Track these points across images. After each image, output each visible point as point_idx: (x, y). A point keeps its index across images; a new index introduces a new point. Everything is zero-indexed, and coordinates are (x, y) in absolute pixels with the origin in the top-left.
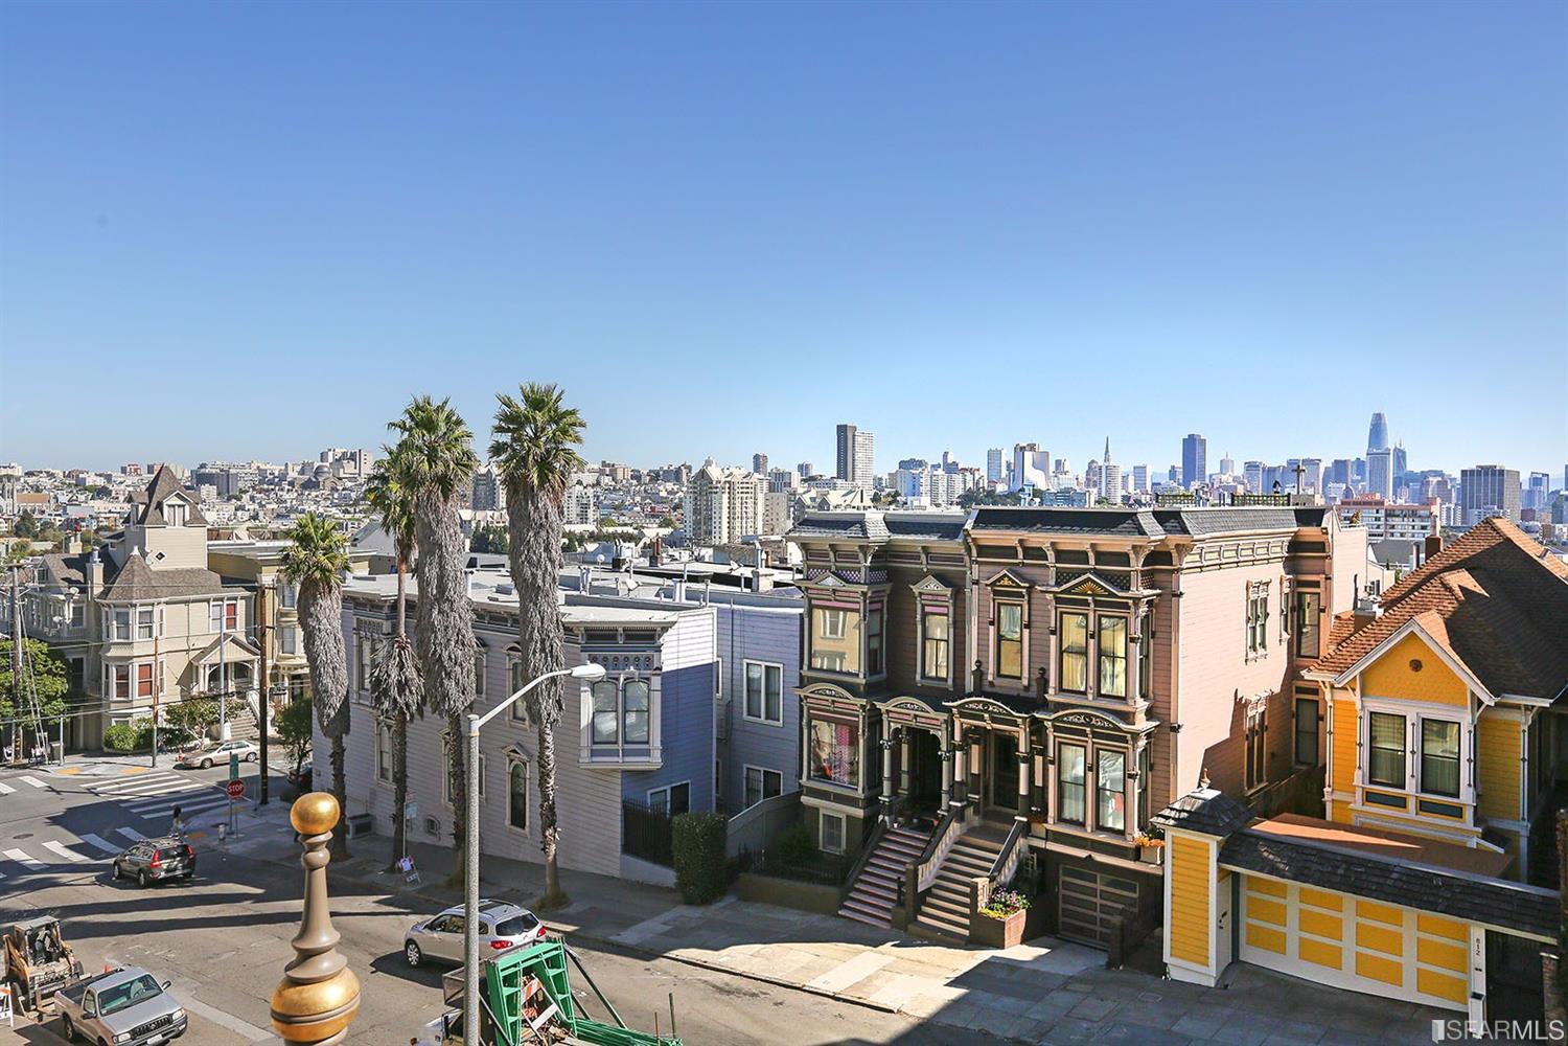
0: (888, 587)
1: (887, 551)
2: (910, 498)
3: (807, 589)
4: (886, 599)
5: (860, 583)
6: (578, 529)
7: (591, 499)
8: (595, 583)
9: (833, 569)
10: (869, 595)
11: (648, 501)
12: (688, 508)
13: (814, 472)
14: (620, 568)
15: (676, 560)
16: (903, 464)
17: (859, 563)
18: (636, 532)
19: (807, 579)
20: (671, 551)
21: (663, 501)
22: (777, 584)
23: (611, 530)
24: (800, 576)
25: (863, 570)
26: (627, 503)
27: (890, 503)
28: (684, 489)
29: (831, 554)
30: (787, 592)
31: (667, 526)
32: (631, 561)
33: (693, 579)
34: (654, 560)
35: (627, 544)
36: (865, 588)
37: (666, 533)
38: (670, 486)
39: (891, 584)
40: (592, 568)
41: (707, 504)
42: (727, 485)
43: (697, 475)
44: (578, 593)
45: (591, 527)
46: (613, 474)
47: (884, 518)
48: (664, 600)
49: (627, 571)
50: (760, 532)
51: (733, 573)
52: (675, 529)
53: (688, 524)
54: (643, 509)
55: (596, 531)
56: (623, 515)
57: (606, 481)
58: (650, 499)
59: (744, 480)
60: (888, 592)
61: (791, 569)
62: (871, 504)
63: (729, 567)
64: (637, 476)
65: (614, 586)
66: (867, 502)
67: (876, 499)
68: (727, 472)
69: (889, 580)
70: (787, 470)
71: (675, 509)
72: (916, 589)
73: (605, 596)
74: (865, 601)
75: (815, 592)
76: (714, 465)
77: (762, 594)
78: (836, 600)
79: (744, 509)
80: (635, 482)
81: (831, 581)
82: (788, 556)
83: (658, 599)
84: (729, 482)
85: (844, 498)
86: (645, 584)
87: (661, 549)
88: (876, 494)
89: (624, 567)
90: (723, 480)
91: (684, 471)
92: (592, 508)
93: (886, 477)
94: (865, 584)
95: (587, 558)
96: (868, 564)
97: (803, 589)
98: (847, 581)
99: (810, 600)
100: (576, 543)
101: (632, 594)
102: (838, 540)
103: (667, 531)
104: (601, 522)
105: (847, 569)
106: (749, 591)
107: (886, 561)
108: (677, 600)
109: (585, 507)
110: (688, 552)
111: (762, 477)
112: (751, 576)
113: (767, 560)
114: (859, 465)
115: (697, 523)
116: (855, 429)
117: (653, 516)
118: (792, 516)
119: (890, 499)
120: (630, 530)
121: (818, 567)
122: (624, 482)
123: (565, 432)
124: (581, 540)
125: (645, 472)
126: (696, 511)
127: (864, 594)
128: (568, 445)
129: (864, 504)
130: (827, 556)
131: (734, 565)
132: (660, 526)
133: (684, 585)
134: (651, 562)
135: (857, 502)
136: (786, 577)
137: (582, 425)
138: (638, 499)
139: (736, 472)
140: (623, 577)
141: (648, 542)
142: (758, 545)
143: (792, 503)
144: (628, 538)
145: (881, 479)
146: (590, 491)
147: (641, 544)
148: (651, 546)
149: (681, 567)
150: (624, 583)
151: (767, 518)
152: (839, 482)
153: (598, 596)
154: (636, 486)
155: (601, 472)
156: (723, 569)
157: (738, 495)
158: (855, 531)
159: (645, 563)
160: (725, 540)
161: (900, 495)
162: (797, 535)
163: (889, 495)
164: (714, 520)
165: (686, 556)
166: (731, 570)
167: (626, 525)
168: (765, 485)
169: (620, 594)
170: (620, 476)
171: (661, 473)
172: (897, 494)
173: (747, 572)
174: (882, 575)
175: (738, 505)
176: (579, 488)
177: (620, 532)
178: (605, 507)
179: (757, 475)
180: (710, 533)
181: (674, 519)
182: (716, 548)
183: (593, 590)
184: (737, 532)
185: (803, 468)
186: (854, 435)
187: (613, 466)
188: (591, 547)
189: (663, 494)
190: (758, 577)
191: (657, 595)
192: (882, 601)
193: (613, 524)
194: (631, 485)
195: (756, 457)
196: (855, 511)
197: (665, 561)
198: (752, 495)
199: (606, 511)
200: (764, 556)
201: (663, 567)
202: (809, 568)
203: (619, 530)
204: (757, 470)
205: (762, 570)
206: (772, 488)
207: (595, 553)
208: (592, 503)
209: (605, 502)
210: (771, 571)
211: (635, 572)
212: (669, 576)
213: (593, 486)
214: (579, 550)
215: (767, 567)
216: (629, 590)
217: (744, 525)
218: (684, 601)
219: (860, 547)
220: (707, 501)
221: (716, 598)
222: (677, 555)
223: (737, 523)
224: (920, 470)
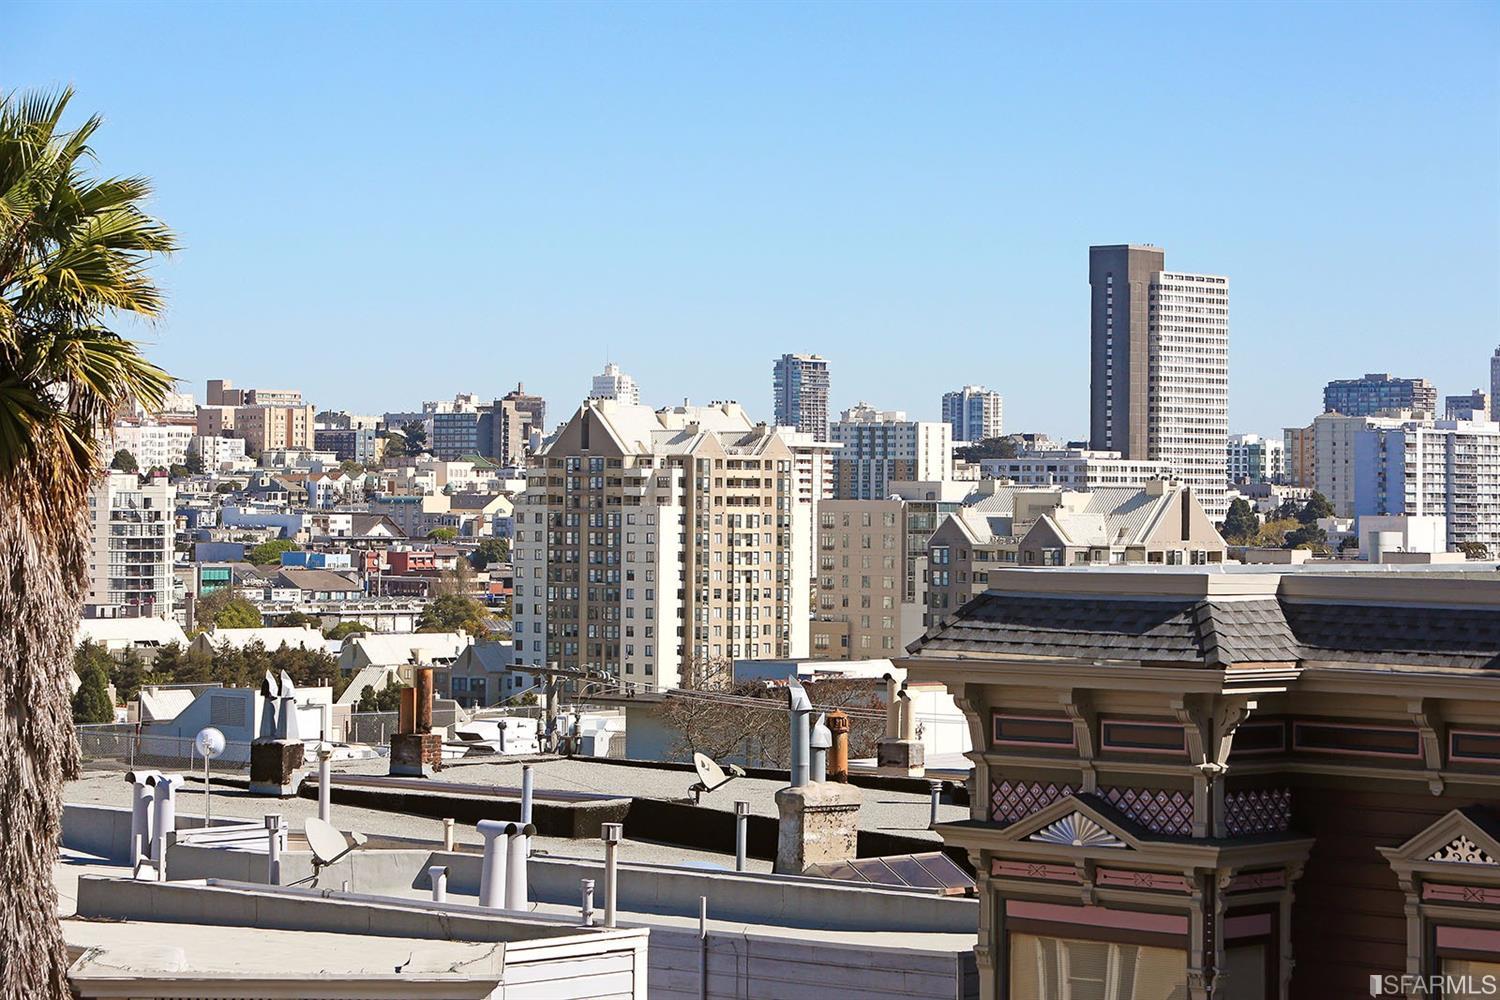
0: (1295, 854)
1: (1289, 718)
2: (1367, 523)
3: (989, 857)
4: (1287, 899)
5: (1188, 838)
6: (116, 634)
7: (168, 523)
8: (191, 838)
9: (1089, 784)
10: (1225, 881)
11: (379, 530)
12: (529, 555)
13: (1001, 424)
14: (280, 779)
15: (489, 750)
16: (1339, 395)
17: (1187, 761)
18: (333, 647)
19: (991, 822)
20: (466, 721)
21: (433, 530)
22: (870, 844)
23: (239, 638)
24: (962, 813)
25: (1202, 789)
26: (302, 538)
27: (1294, 542)
28: (517, 486)
29: (1081, 727)
30: (913, 875)
31: (450, 624)
32: (323, 756)
33: (557, 821)
34: (408, 749)
35: (303, 695)
36: (1208, 858)
37: (449, 653)
38: (462, 473)
39: (1309, 843)
40: (176, 779)
41: (600, 544)
42: (677, 473)
43: (565, 432)
44: (126, 873)
45: (166, 629)
46: (249, 430)
47: (1280, 594)
48: (445, 898)
49: (308, 792)
50: (799, 646)
51: (706, 802)
52: (479, 633)
53: (527, 618)
54: (359, 562)
55: (185, 643)
56: (284, 583)
57: (224, 456)
58: (387, 522)
59: (741, 454)
60: (1298, 874)
61: (920, 787)
62: (1222, 545)
63: (687, 779)
64: (339, 440)
65: (262, 847)
66: (1207, 535)
67: (1236, 525)
68: (676, 423)
69: (1298, 827)
70: (901, 416)
71: (479, 562)
72: (1401, 862)
73: (227, 887)
74: (1208, 908)
75: (1023, 870)
76: (625, 398)
77: (814, 876)
78: (1099, 902)
79: (741, 565)
80: (329, 459)
81: (1082, 830)
82: (912, 740)
83: (425, 896)
84: (683, 461)
85: (1120, 520)
86: (377, 841)
87: (431, 713)
88: (1237, 507)
89: (297, 776)
90: (661, 452)
91: (516, 419)
92: (171, 556)
93: (1275, 443)
94: (1209, 839)
95: (153, 744)
96: (1221, 765)
97: (974, 858)
98: (1142, 831)
99: (1000, 900)
100: (112, 691)
101: (327, 879)
102: (1106, 673)
103: (448, 645)
104: (205, 611)
105: (1140, 785)
106: (765, 867)
107: (1291, 755)
108: (498, 902)
109: (144, 553)
110: (531, 724)
111: (806, 440)
112: (772, 812)
113: (833, 752)
114: (1172, 396)
115: (564, 612)
116: (1157, 260)
117: (397, 590)
118: (921, 587)
119: (1292, 526)
120: (312, 639)
121: (1029, 778)
122: (291, 457)
123: (94, 272)
124: (129, 674)
125: (370, 423)
126: (557, 571)
127: (1206, 879)
128: (108, 318)
129: (1194, 544)
130: (1066, 733)
131: (709, 772)
132: (424, 625)
133: (524, 845)
134: (394, 758)
135: (1164, 535)
136: (907, 816)
137: (160, 244)
138: (341, 523)
139: (712, 422)
140: (290, 812)
141: (380, 686)
142: (799, 694)
143: (923, 541)
144: (309, 670)
145: (1256, 451)
146: (164, 495)
147: (353, 694)
148: (392, 697)
149: (510, 777)
150: (300, 836)
151: (828, 597)
152: (1098, 461)
153: (200, 884)
154: (334, 474)
155: (207, 423)
156: (666, 786)
157: (715, 510)
158: (1170, 640)
159: (370, 761)
160: (668, 678)
161: (1330, 511)
162: (951, 654)
163: (1288, 509)
164: (625, 603)
165: (522, 735)
166: (700, 787)
167: (294, 620)
168: (820, 466)
169: (285, 878)
170: (274, 435)
171: (429, 425)
172: (1317, 507)
173: (760, 799)
174: (1275, 806)
175: (717, 545)
176: (120, 484)
177: (272, 646)
178: (222, 553)
179: (789, 436)
180: (613, 653)
181: (475, 596)
182: (638, 707)
183: (183, 861)
184: (714, 648)
185: (962, 411)
186: (1154, 287)
187: (250, 397)
188: (167, 703)
189: (436, 504)
190: (800, 814)
191: (424, 882)
192: (1273, 909)
193: (246, 616)
194: (316, 471)
195: (786, 368)
196: (1161, 568)
197: (447, 754)
198: (773, 511)
199: (220, 570)
200: (823, 736)
201: (443, 777)
202: (995, 781)
203: (272, 639)
204: (788, 412)
205: (817, 791)
206: (846, 483)
207: (187, 725)
208: (169, 536)
209: (220, 535)
210: (847, 793)
211: (339, 797)
212: (467, 812)
213: (174, 475)
214: (121, 714)
215: (834, 776)
216: (317, 862)
217: (741, 623)
218: (522, 904)
219: (1193, 701)
220: (601, 529)
221: (641, 894)
222: (488, 732)
223: (714, 615)
224: (1406, 416)
